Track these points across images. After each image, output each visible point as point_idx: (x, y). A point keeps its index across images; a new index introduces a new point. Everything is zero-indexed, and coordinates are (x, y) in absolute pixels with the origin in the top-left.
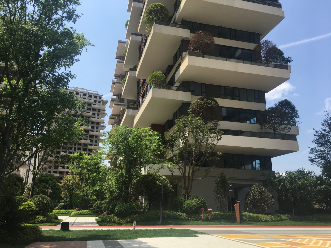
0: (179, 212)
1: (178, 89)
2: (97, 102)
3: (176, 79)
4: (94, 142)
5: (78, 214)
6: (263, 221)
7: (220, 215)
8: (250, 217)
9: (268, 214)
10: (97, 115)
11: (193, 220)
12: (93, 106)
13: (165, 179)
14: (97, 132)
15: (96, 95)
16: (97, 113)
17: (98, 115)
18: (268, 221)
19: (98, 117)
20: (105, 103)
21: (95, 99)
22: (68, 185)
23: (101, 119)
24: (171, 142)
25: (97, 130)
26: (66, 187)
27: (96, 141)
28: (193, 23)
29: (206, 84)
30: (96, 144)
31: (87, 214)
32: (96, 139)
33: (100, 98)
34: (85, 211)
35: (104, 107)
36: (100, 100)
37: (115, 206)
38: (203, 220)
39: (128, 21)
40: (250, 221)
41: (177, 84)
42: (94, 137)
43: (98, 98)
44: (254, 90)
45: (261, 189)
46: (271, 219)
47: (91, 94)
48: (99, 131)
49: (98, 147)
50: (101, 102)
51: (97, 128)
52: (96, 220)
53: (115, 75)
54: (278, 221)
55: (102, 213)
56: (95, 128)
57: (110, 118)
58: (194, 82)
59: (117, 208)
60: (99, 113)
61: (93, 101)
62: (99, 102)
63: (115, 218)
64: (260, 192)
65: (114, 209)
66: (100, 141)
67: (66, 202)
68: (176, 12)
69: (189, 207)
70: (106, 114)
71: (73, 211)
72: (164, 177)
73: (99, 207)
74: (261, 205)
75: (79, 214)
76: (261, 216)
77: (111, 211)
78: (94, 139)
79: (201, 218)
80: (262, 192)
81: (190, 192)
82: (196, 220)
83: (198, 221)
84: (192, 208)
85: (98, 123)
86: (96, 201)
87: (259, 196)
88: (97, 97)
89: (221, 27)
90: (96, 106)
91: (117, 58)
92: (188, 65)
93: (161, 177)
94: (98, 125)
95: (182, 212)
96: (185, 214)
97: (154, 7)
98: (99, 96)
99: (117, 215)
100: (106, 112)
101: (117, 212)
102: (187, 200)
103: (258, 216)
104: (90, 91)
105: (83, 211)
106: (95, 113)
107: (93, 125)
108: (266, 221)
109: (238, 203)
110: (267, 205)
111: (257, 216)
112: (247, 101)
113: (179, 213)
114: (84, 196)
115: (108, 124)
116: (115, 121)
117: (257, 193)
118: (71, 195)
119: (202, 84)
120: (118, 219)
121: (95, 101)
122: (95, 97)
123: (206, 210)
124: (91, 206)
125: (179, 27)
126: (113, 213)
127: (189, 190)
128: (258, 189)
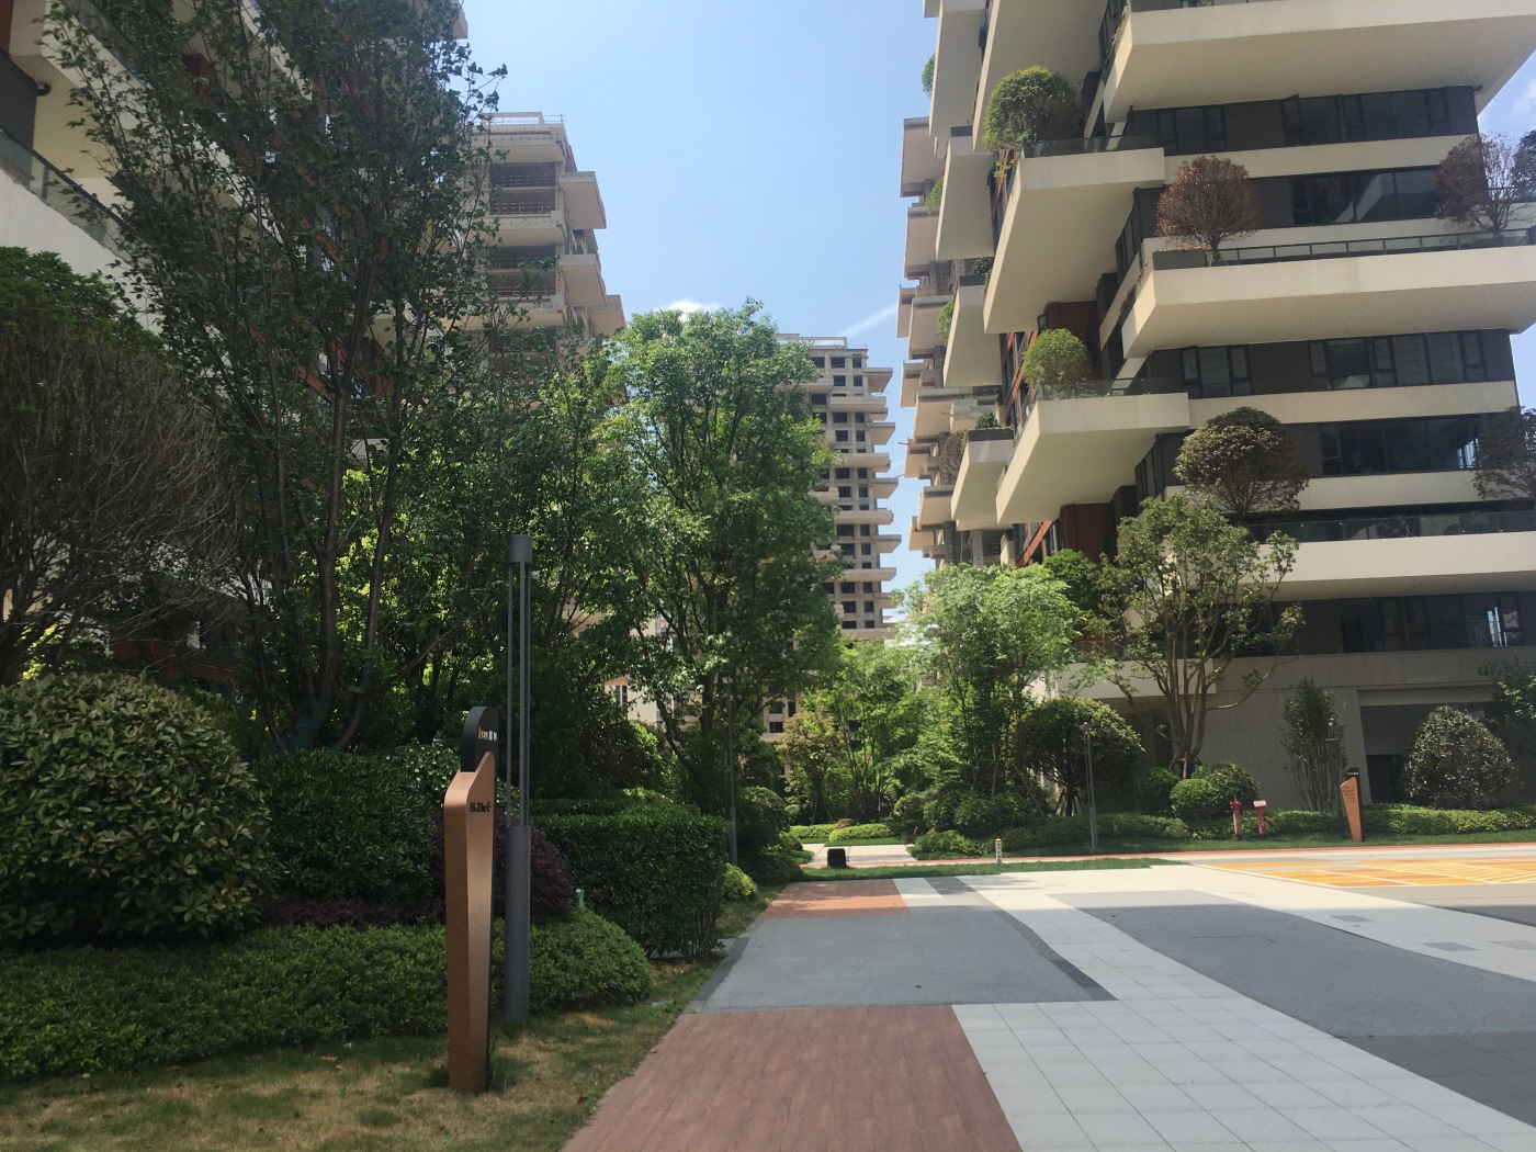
0: (1158, 815)
1: (1135, 388)
2: (850, 382)
3: (1127, 345)
4: (858, 550)
5: (851, 838)
6: (1462, 832)
7: (1305, 818)
8: (1414, 819)
9: (1483, 807)
10: (853, 437)
11: (1205, 838)
12: (834, 402)
13: (1109, 716)
14: (864, 508)
15: (838, 354)
16: (852, 428)
17: (861, 437)
18: (1482, 829)
19: (861, 445)
20: (881, 379)
21: (839, 372)
22: (801, 746)
23: (873, 451)
24: (1115, 594)
25: (864, 501)
26: (798, 753)
27: (867, 549)
28: (1173, 111)
29: (1246, 347)
30: (867, 558)
31: (877, 836)
32: (866, 539)
33: (858, 363)
34: (870, 827)
35: (876, 399)
36: (858, 372)
37: (956, 806)
38: (1240, 837)
39: (932, 62)
40: (1415, 832)
41: (1130, 369)
42: (858, 532)
43: (849, 363)
44: (1461, 334)
45: (1457, 725)
46: (1496, 823)
47: (819, 355)
48: (871, 506)
49: (877, 571)
50: (865, 381)
51: (864, 492)
52: (908, 849)
53: (907, 267)
54: (1520, 828)
55: (924, 830)
56: (856, 493)
57: (912, 452)
58: (1195, 347)
59: (961, 813)
60: (861, 427)
61: (831, 382)
62: (858, 381)
63: (960, 838)
64: (1453, 737)
65: (953, 815)
66: (884, 544)
67: (802, 801)
68: (1101, 83)
69: (1189, 798)
70: (892, 427)
71: (831, 830)
72: (1106, 708)
73: (914, 811)
74: (1458, 778)
75: (854, 837)
76: (1454, 814)
77: (947, 823)
78: (858, 539)
79: (1233, 832)
80: (1462, 734)
81: (1197, 751)
82: (1214, 838)
83: (1223, 839)
84: (1201, 801)
85: (863, 473)
86: (900, 793)
87: (1449, 748)
88: (847, 361)
89: (1295, 98)
90: (847, 400)
91: (908, 190)
92: (1156, 307)
93: (1096, 709)
94: (864, 481)
95: (1170, 815)
96: (1178, 821)
97: (1013, 90)
98: (850, 354)
99: (966, 831)
100: (888, 420)
101: (963, 824)
102: (1189, 777)
103: (1444, 817)
104: (814, 339)
105: (863, 827)
106: (846, 432)
107: (844, 483)
108: (1470, 831)
109: (1354, 779)
110: (1480, 778)
111: (1439, 816)
112: (1431, 382)
113: (1161, 819)
114: (858, 778)
115: (908, 474)
116: (932, 465)
117: (1444, 742)
118: (816, 779)
119: (1229, 349)
120: (968, 842)
121: (840, 381)
122: (838, 362)
123: (1248, 805)
124: (888, 810)
125: (1119, 148)
126: (953, 826)
127: (1194, 744)
128: (1446, 725)
